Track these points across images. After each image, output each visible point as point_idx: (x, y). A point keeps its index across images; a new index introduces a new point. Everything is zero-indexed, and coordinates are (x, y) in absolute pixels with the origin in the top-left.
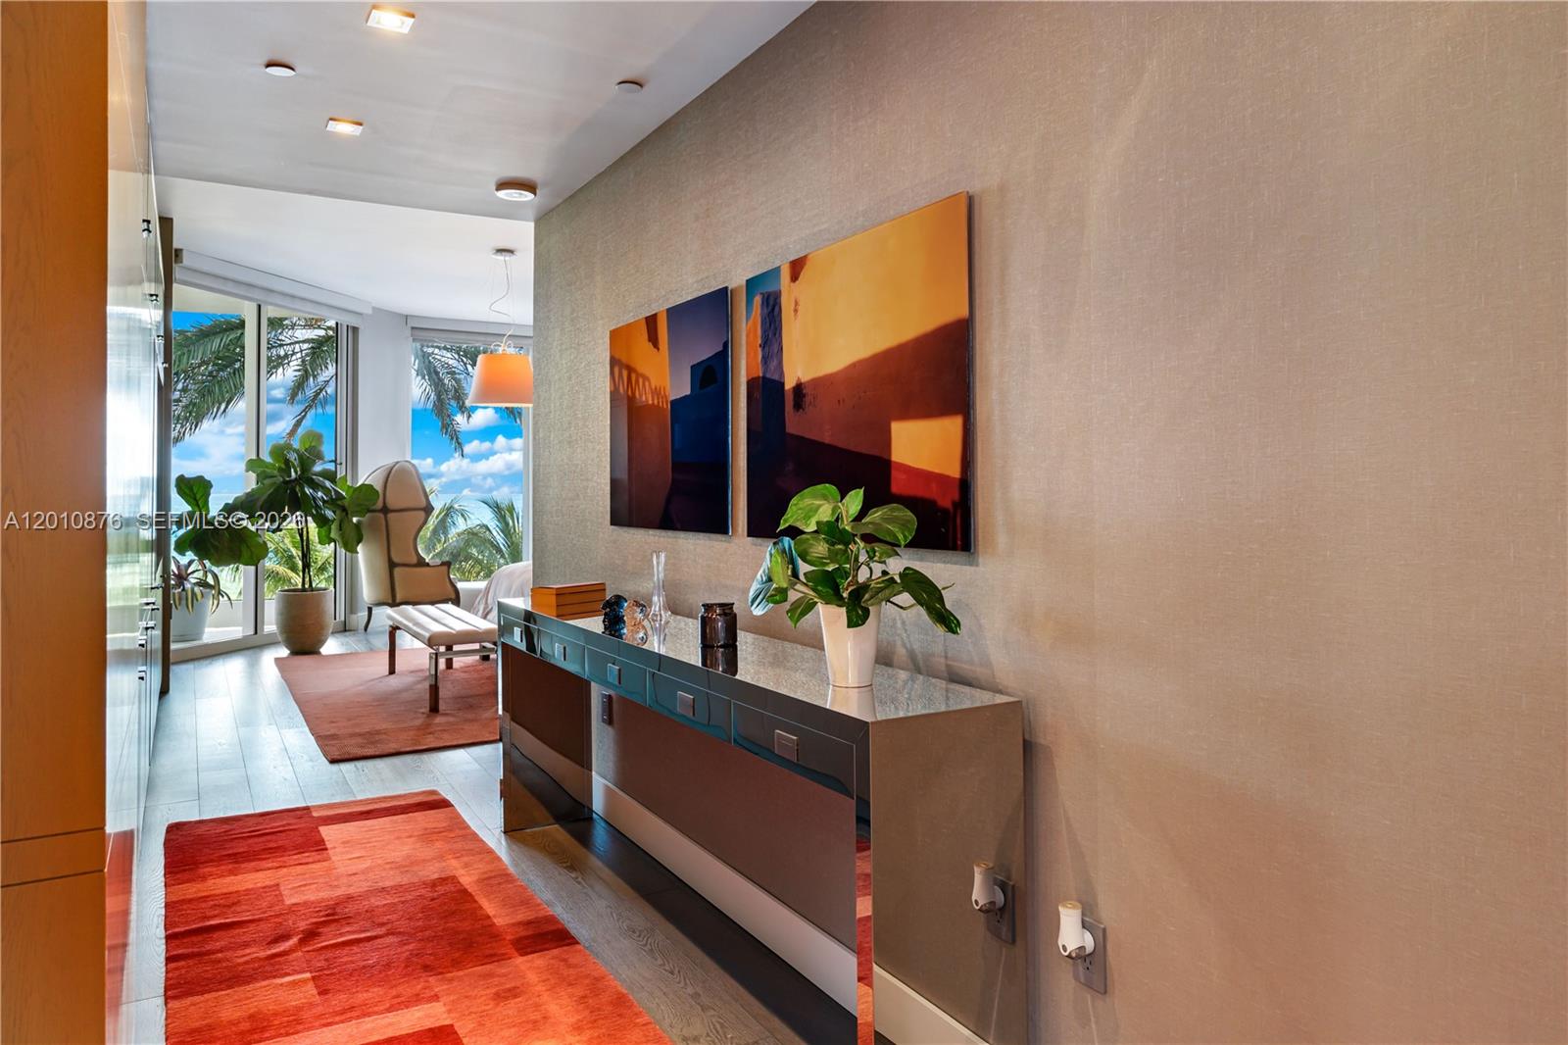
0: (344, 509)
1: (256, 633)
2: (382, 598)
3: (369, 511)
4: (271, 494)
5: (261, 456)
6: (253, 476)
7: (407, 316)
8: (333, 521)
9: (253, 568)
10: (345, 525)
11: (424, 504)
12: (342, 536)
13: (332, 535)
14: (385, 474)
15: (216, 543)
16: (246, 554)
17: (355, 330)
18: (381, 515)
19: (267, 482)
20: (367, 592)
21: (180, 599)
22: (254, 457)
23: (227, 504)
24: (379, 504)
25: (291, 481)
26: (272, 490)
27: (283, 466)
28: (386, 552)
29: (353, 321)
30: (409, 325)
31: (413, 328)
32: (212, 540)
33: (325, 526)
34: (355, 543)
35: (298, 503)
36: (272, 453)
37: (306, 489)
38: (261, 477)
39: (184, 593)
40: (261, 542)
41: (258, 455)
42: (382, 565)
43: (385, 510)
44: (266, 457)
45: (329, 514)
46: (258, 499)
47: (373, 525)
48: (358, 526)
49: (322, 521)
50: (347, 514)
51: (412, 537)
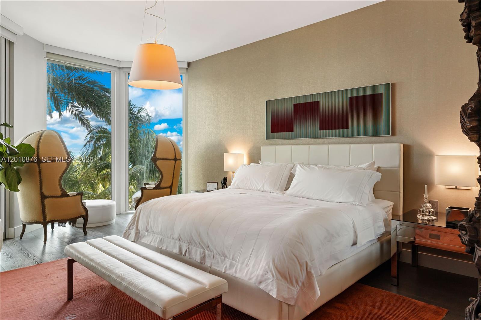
0: (8, 162)
7: (44, 44)
10: (9, 172)
12: (7, 180)
17: (11, 43)
18: (36, 165)
20: (23, 215)
28: (39, 187)
29: (10, 38)
30: (46, 50)
31: (47, 53)
34: (17, 185)
42: (35, 197)
43: (39, 162)
47: (29, 172)
48: (17, 171)
50: (10, 164)
51: (58, 178)
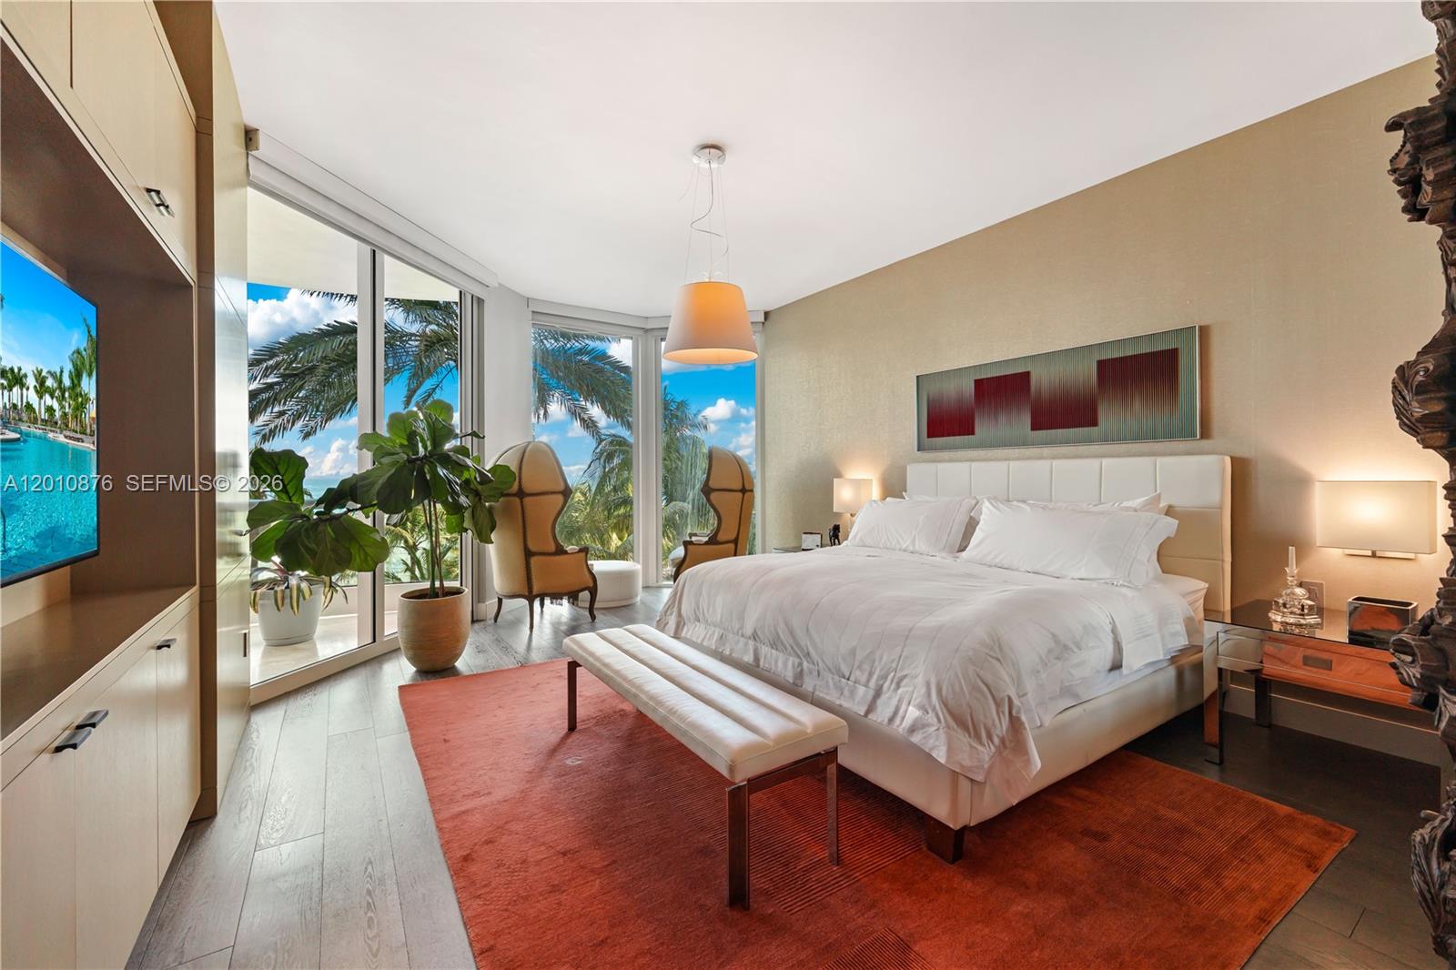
0: (477, 494)
1: (374, 641)
2: (517, 590)
3: (503, 495)
4: (393, 475)
5: (377, 430)
6: (368, 455)
7: (528, 299)
8: (466, 509)
9: (369, 575)
10: (479, 511)
11: (562, 487)
12: (475, 524)
13: (466, 525)
14: (518, 456)
15: (313, 546)
16: (357, 560)
17: (480, 301)
18: (517, 500)
19: (386, 460)
20: (497, 580)
21: (283, 599)
22: (369, 431)
23: (329, 490)
24: (515, 487)
25: (417, 459)
26: (393, 471)
27: (406, 443)
28: (521, 537)
29: (479, 292)
30: (531, 308)
31: (533, 312)
32: (306, 541)
33: (456, 514)
34: (489, 532)
35: (429, 490)
36: (391, 426)
37: (439, 469)
38: (380, 454)
39: (288, 590)
40: (379, 539)
41: (374, 429)
42: (517, 554)
43: (521, 494)
44: (383, 430)
45: (463, 500)
46: (373, 484)
47: (507, 510)
48: (490, 510)
49: (455, 509)
50: (480, 499)
51: (550, 523)
